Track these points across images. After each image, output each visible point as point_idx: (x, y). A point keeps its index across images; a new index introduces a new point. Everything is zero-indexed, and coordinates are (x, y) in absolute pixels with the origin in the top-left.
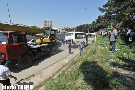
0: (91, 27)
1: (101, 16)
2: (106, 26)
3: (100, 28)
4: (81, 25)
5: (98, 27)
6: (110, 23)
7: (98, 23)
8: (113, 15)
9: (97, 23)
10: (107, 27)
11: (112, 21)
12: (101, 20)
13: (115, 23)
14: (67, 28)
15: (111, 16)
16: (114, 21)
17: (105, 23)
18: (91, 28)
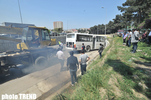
0: (107, 27)
1: (119, 15)
2: (125, 27)
3: (117, 28)
4: (96, 26)
5: (116, 28)
6: (130, 23)
7: (116, 23)
8: (134, 14)
9: (114, 24)
10: (127, 27)
11: (132, 21)
12: (119, 20)
13: (136, 23)
14: (80, 29)
15: (131, 15)
16: (135, 21)
17: (124, 23)
18: (108, 29)
